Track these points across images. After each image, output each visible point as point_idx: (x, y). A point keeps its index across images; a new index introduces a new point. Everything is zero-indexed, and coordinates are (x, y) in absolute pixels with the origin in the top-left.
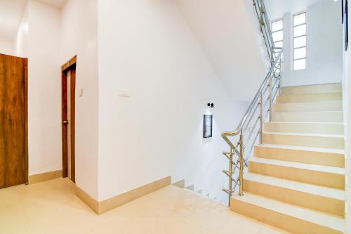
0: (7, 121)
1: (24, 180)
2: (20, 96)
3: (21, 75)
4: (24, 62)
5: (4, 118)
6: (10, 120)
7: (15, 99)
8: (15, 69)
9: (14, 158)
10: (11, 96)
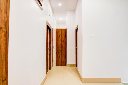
0: (62, 47)
1: (65, 65)
2: (65, 40)
3: (65, 34)
4: (66, 30)
5: (61, 46)
6: (63, 47)
7: (64, 41)
8: (64, 32)
9: (63, 58)
10: (63, 40)
